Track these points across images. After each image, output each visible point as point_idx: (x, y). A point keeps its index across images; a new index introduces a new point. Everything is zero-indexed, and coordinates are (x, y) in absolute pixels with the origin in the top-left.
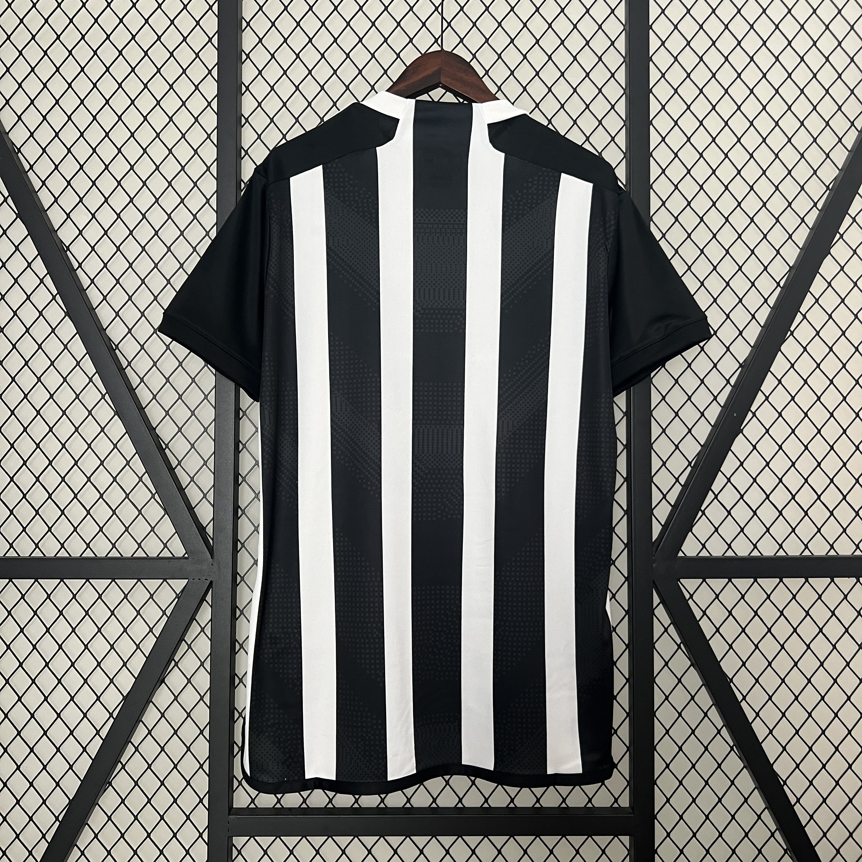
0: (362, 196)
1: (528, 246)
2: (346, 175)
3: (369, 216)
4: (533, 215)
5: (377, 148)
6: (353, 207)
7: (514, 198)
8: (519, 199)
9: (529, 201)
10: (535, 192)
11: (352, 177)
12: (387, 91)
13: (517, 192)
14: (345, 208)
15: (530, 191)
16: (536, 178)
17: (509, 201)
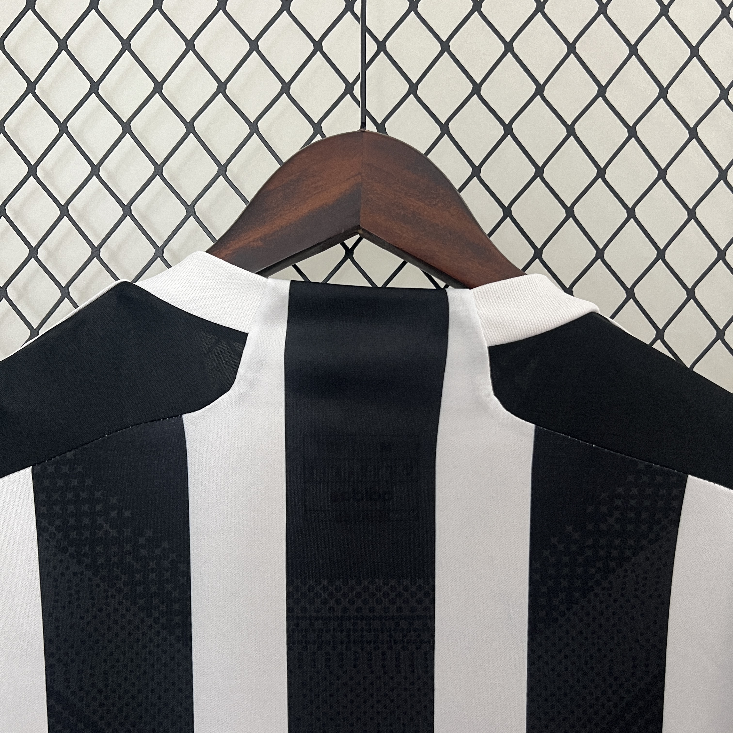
0: (143, 552)
1: (599, 674)
2: (98, 494)
3: (163, 607)
4: (610, 589)
5: (186, 417)
6: (119, 584)
7: (561, 547)
8: (574, 547)
9: (602, 553)
10: (617, 527)
11: (114, 500)
12: (207, 252)
13: (569, 529)
14: (98, 586)
15: (603, 527)
16: (620, 490)
17: (546, 553)
